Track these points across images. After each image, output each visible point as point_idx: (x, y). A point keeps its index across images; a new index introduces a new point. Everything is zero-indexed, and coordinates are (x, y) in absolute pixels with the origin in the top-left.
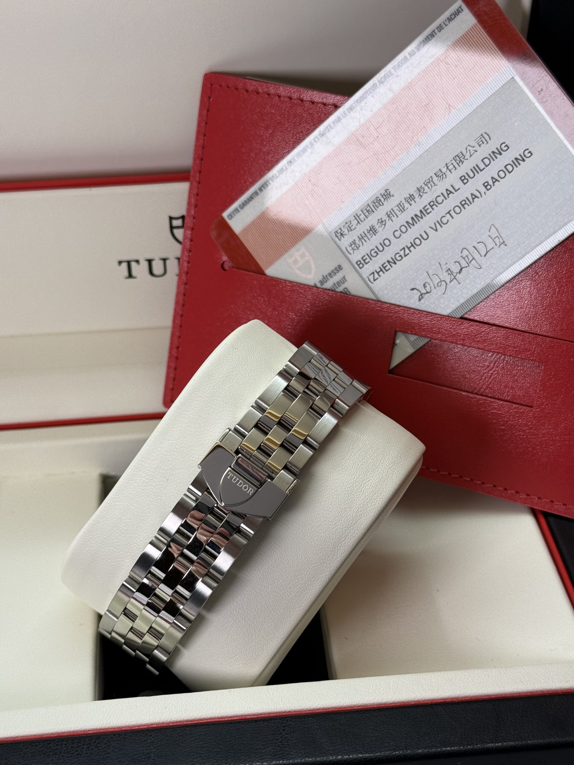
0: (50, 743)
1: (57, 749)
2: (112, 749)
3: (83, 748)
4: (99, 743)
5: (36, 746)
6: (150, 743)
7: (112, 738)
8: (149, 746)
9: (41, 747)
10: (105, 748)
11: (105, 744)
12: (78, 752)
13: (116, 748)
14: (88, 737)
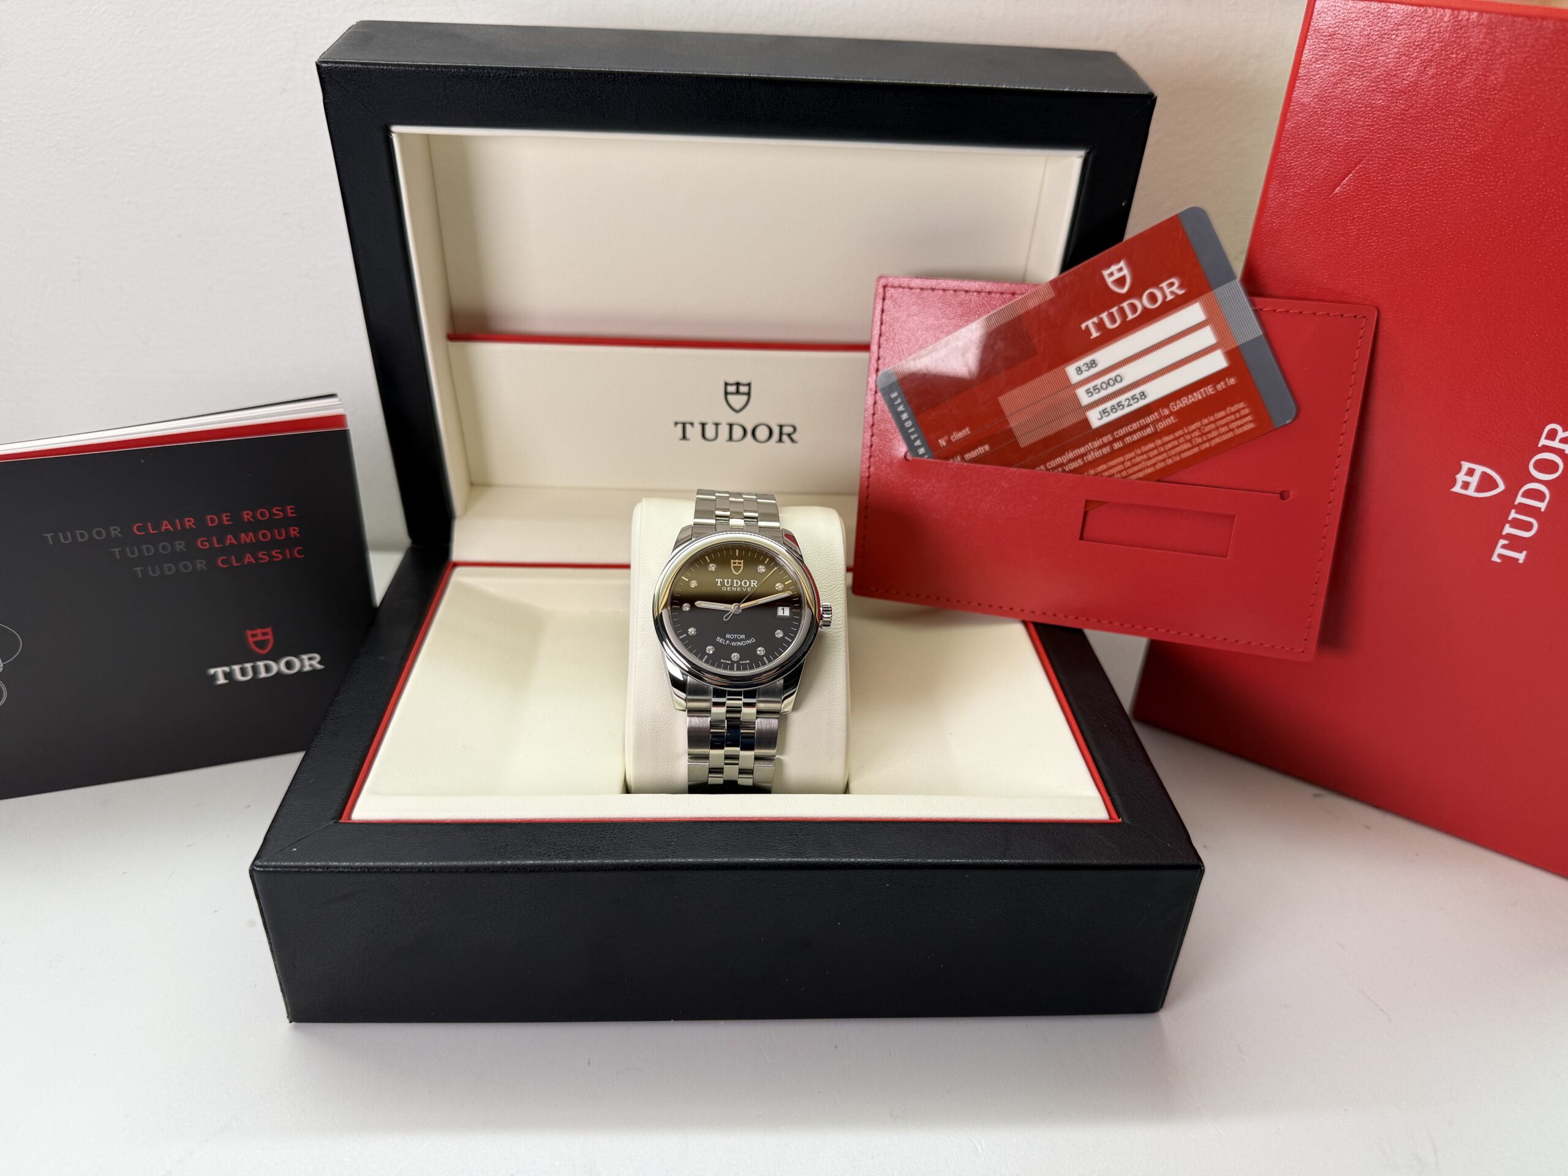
0: (575, 826)
1: (582, 831)
2: (634, 835)
3: (607, 833)
4: (622, 829)
5: (563, 827)
6: (672, 833)
7: (635, 826)
8: (671, 836)
9: (567, 829)
10: (628, 834)
11: (629, 830)
12: (602, 836)
13: (639, 835)
14: (613, 823)
